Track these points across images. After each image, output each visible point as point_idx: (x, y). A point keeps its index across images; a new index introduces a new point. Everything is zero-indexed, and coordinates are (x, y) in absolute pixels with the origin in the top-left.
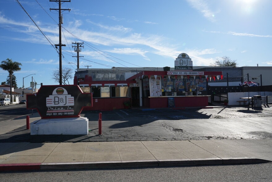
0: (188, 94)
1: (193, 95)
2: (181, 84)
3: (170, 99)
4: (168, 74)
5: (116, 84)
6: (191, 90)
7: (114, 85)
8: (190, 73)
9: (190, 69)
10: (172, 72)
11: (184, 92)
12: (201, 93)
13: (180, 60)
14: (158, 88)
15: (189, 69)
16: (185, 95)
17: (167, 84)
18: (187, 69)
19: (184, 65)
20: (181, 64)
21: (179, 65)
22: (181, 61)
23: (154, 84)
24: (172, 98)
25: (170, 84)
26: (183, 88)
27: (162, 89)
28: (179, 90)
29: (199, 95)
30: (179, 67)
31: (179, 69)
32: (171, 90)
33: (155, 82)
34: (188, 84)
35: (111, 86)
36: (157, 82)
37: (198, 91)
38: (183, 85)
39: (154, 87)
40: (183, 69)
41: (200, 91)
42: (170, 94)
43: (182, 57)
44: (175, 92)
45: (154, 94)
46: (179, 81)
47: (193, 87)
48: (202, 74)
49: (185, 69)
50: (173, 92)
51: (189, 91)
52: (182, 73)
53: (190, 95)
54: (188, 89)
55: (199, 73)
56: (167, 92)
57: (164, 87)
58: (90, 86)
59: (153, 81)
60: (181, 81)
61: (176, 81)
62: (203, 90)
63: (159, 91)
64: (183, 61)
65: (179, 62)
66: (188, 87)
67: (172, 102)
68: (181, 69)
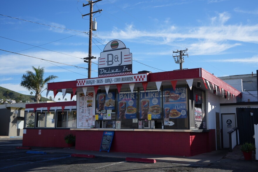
0: (145, 126)
1: (156, 128)
2: (131, 103)
6: (150, 117)
7: (60, 108)
9: (126, 72)
10: (85, 81)
11: (135, 121)
12: (172, 123)
13: (108, 55)
14: (89, 113)
15: (124, 72)
16: (138, 128)
17: (105, 105)
18: (121, 72)
19: (116, 64)
20: (110, 63)
21: (106, 66)
22: (110, 57)
23: (84, 106)
25: (110, 104)
26: (135, 111)
27: (96, 114)
28: (125, 117)
29: (167, 127)
30: (105, 68)
31: (105, 74)
32: (112, 117)
33: (86, 102)
34: (144, 102)
35: (57, 110)
36: (88, 101)
37: (166, 119)
38: (134, 106)
39: (83, 110)
40: (113, 73)
41: (170, 120)
42: (109, 124)
43: (111, 49)
44: (119, 120)
45: (82, 123)
46: (126, 97)
47: (155, 110)
48: (143, 79)
49: (118, 73)
50: (114, 120)
51: (147, 119)
52: (102, 80)
53: (149, 127)
54: (143, 113)
55: (136, 78)
56: (105, 121)
57: (99, 111)
58: (35, 111)
59: (83, 99)
60: (131, 99)
61: (121, 98)
62: (177, 117)
63: (90, 118)
64: (114, 56)
65: (106, 60)
66: (143, 110)
67: (108, 140)
68: (109, 73)
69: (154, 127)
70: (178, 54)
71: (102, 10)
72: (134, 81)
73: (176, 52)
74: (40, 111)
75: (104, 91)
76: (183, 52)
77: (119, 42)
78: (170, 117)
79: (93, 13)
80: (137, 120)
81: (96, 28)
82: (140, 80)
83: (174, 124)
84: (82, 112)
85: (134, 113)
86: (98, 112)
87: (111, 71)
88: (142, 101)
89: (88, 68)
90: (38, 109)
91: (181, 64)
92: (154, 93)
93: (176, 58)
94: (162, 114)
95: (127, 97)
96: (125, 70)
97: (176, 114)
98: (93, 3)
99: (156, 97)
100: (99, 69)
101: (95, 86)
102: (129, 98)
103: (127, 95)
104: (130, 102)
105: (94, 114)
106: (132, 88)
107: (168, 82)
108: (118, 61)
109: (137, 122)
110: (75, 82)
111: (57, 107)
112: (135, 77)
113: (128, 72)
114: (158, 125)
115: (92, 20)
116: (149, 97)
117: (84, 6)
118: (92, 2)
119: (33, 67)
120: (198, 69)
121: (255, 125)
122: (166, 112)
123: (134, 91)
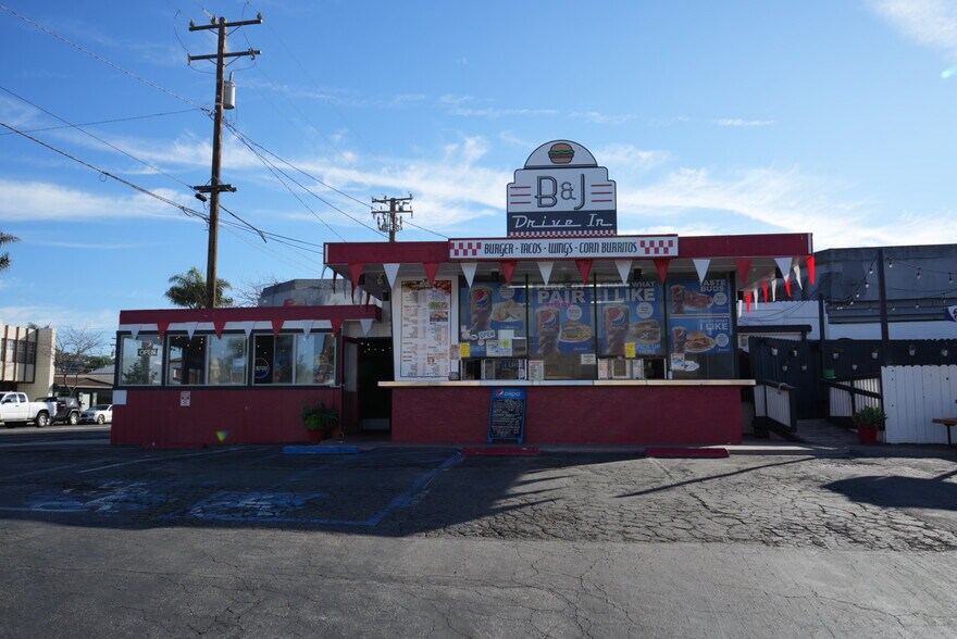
0: (616, 373)
1: (648, 376)
2: (574, 313)
3: (502, 400)
4: (452, 255)
5: (278, 324)
6: (630, 349)
7: (267, 325)
8: (590, 247)
9: (600, 228)
10: (479, 246)
11: (587, 359)
12: (693, 366)
13: (540, 179)
14: (438, 339)
15: (593, 229)
16: (596, 378)
17: (492, 317)
18: (583, 229)
19: (564, 206)
20: (544, 201)
21: (533, 208)
22: (547, 184)
23: (420, 318)
24: (517, 394)
25: (508, 316)
26: (587, 333)
27: (461, 340)
28: (558, 350)
29: (678, 375)
30: (531, 215)
31: (531, 229)
32: (515, 349)
33: (426, 306)
34: (614, 313)
35: (254, 331)
36: (433, 305)
37: (675, 356)
38: (584, 320)
40: (556, 229)
41: (688, 357)
42: (505, 367)
43: (549, 162)
44: (540, 358)
45: (414, 367)
46: (559, 296)
47: (645, 331)
48: (666, 251)
49: (572, 229)
50: (522, 357)
51: (624, 357)
52: (538, 246)
53: (628, 376)
54: (611, 341)
55: (647, 245)
56: (490, 360)
57: (471, 333)
58: (164, 333)
59: (416, 299)
60: (574, 301)
61: (544, 300)
62: (706, 350)
63: (442, 351)
64: (559, 184)
65: (534, 191)
66: (612, 332)
67: (511, 412)
68: (546, 230)
69: (643, 376)
71: (258, 53)
73: (382, 202)
74: (186, 332)
76: (400, 204)
77: (574, 147)
78: (687, 350)
79: (227, 55)
80: (594, 359)
81: (233, 104)
82: (657, 251)
83: (698, 366)
84: (414, 335)
85: (585, 339)
86: (466, 334)
87: (549, 222)
91: (392, 234)
92: (640, 290)
93: (381, 215)
94: (666, 342)
95: (563, 298)
96: (594, 222)
97: (702, 342)
98: (228, 25)
99: (646, 299)
100: (510, 215)
102: (567, 302)
104: (572, 311)
105: (455, 340)
107: (727, 264)
108: (571, 197)
109: (594, 362)
112: (643, 244)
113: (604, 228)
114: (655, 367)
115: (225, 77)
116: (628, 299)
117: (193, 28)
118: (226, 22)
120: (807, 234)
121: (882, 367)
122: (675, 339)
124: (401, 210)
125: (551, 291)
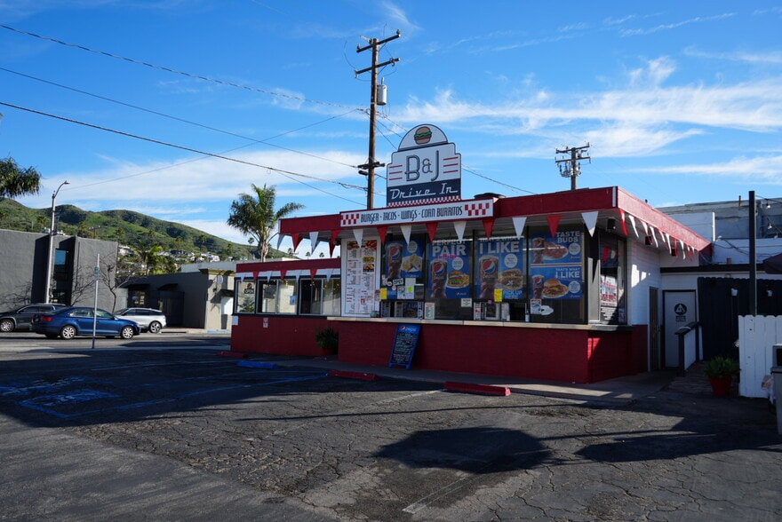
0: (488, 316)
1: (513, 319)
2: (458, 264)
3: (404, 333)
5: (313, 272)
6: (498, 295)
7: (307, 272)
8: (429, 213)
9: (449, 195)
10: (358, 216)
11: (466, 303)
12: (547, 310)
13: (409, 158)
14: (367, 285)
15: (444, 196)
16: (472, 320)
17: (402, 268)
18: (436, 195)
19: (425, 178)
20: (413, 176)
21: (404, 182)
22: (413, 162)
23: (357, 269)
24: (413, 330)
25: (412, 267)
26: (465, 281)
27: (382, 286)
28: (445, 295)
29: (534, 318)
30: (402, 188)
31: (402, 200)
32: (416, 293)
33: (361, 260)
34: (487, 263)
35: (301, 277)
36: (366, 260)
37: (534, 301)
38: (464, 270)
39: (355, 277)
40: (419, 198)
41: (545, 302)
42: (410, 308)
43: (414, 144)
44: (432, 301)
45: (353, 307)
46: (447, 251)
47: (510, 279)
48: (484, 212)
49: (429, 197)
50: (420, 300)
51: (493, 300)
52: (394, 214)
53: (497, 317)
54: (484, 287)
55: (470, 208)
56: (400, 302)
57: (388, 280)
58: (256, 279)
59: (354, 255)
60: (458, 254)
61: (437, 254)
62: (560, 296)
63: (369, 295)
64: (421, 161)
65: (404, 169)
66: (485, 280)
67: (408, 344)
68: (411, 199)
69: (508, 318)
70: (568, 156)
71: (397, 60)
72: (465, 215)
73: (564, 152)
74: (266, 278)
75: (401, 238)
76: (580, 152)
77: (432, 129)
78: (544, 296)
79: (378, 66)
80: (471, 302)
81: (385, 101)
82: (477, 213)
83: (552, 311)
84: (353, 283)
85: (465, 286)
86: (385, 282)
87: (414, 193)
88: (481, 259)
89: (367, 186)
90: (262, 274)
91: (573, 178)
92: (508, 243)
93: (563, 164)
94: (527, 290)
95: (450, 252)
96: (445, 190)
97: (557, 289)
98: (379, 43)
99: (513, 250)
100: (388, 189)
101: (379, 227)
102: (453, 254)
103: (449, 246)
104: (456, 263)
105: (378, 287)
106: (460, 230)
107: (541, 219)
108: (429, 171)
109: (470, 305)
110: (338, 217)
111: (300, 271)
112: (466, 207)
113: (452, 195)
114: (517, 312)
115: (377, 82)
116: (498, 252)
117: (359, 51)
118: (378, 41)
119: (253, 185)
120: (611, 189)
121: (740, 317)
122: (534, 286)
123: (464, 238)
124: (580, 158)
125: (442, 246)
